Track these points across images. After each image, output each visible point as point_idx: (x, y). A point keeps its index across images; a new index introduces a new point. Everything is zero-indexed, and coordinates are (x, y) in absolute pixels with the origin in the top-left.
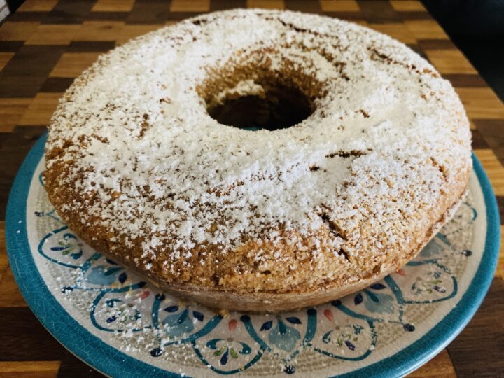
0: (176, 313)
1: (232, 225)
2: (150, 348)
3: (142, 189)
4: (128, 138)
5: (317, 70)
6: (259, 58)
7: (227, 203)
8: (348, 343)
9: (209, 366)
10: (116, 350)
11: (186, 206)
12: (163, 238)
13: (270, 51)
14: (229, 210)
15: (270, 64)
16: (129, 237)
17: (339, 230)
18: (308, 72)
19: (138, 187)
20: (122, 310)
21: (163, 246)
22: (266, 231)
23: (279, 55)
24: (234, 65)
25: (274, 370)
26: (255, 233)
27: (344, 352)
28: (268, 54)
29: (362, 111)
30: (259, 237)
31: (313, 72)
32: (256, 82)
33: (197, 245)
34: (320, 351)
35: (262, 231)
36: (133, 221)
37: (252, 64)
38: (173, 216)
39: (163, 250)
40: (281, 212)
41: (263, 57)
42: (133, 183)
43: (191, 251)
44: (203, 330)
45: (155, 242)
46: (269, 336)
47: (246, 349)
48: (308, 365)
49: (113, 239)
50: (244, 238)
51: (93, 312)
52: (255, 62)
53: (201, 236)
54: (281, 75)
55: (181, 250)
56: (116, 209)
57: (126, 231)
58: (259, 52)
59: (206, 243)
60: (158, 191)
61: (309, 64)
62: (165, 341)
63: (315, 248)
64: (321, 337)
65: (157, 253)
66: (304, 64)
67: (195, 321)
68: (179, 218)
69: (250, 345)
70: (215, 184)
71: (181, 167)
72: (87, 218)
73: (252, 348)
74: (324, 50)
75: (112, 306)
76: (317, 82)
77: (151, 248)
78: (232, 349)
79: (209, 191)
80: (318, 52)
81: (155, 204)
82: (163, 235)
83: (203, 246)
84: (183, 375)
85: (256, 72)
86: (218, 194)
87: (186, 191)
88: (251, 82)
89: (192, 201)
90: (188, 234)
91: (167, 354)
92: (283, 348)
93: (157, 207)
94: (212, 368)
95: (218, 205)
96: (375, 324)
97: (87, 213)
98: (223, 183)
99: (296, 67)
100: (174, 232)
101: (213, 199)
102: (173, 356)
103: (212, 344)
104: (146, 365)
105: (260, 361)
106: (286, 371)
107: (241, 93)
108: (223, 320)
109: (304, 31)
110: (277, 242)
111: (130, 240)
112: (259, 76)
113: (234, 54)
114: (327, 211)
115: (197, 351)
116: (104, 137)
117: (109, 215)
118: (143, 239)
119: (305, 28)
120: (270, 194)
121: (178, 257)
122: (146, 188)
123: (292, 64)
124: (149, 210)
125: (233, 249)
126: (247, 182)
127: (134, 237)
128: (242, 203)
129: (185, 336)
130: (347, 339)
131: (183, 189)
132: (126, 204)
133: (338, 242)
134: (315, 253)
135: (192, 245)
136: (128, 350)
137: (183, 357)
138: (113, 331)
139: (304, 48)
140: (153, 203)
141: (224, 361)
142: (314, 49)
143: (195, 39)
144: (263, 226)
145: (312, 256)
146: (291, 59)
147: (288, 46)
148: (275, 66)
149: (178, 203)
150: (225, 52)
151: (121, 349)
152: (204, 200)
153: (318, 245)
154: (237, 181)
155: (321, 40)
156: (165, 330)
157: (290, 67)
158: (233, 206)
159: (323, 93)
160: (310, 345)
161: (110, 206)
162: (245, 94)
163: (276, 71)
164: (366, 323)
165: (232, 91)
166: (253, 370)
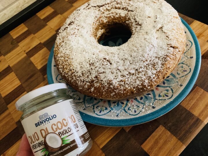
0: (143, 98)
1: (157, 64)
2: (151, 108)
3: (129, 74)
4: (109, 67)
5: (120, 14)
6: (99, 22)
7: (150, 61)
8: (184, 71)
9: (167, 99)
10: (146, 115)
11: (142, 69)
12: (147, 79)
13: (100, 17)
14: (152, 62)
15: (103, 21)
16: (139, 85)
17: (175, 47)
18: (117, 16)
19: (127, 75)
20: (133, 108)
21: (149, 81)
22: (165, 59)
23: (103, 17)
24: (94, 29)
25: (178, 88)
26: (163, 62)
27: (186, 73)
28: (100, 19)
29: (148, 17)
30: (165, 62)
31: (119, 15)
32: (101, 29)
33: (156, 74)
34: (181, 77)
35: (165, 60)
36: (136, 82)
37: (98, 25)
38: (143, 73)
39: (150, 81)
40: (163, 53)
41: (100, 21)
42: (125, 75)
43: (155, 76)
44: (154, 96)
45: (147, 81)
46: (167, 84)
47: (167, 90)
48: (183, 81)
49: (135, 90)
50: (163, 65)
51: (130, 114)
52: (98, 24)
53: (155, 72)
54: (109, 22)
55: (153, 78)
56: (128, 83)
57: (137, 85)
58: (98, 20)
59: (157, 72)
60: (133, 71)
61: (115, 14)
62: (151, 104)
63: (175, 55)
64: (177, 75)
65: (149, 83)
66: (114, 15)
67: (150, 96)
68: (145, 73)
69: (167, 89)
70: (144, 59)
71: (131, 62)
72: (122, 91)
73: (168, 89)
74: (115, 7)
75: (130, 110)
76: (123, 17)
77: (147, 83)
78: (165, 93)
79: (144, 62)
80: (113, 9)
81: (136, 74)
82: (147, 78)
83: (157, 73)
84: (165, 105)
85: (100, 26)
86: (147, 61)
87: (139, 66)
88: (100, 30)
89: (143, 67)
90: (151, 74)
91: (156, 106)
92: (173, 83)
93: (136, 75)
94: (168, 99)
95: (149, 63)
96: (184, 63)
97: (121, 90)
98: (145, 58)
99: (112, 17)
100: (148, 76)
101: (147, 63)
102: (158, 105)
103: (160, 96)
104: (156, 111)
105: (173, 89)
106: (181, 86)
107: (100, 35)
108: (154, 90)
109: (104, 5)
110: (170, 60)
111: (140, 86)
112: (101, 27)
113: (92, 26)
114: (171, 45)
115: (159, 100)
116: (102, 72)
117: (128, 86)
118: (143, 83)
119: (103, 4)
120: (156, 51)
121: (154, 80)
122: (129, 73)
123: (110, 17)
124: (136, 77)
125: (163, 69)
126: (149, 53)
127: (140, 85)
128: (153, 58)
129: (153, 100)
130: (182, 70)
131: (138, 66)
132: (129, 80)
133: (177, 50)
134: (176, 56)
135: (155, 75)
136: (149, 112)
137: (160, 103)
138: (139, 113)
139: (108, 10)
140: (135, 75)
141: (167, 96)
142: (112, 8)
143: (78, 30)
144: (164, 59)
145: (176, 57)
146: (109, 16)
147: (104, 13)
148: (105, 21)
149: (141, 70)
150: (90, 27)
151: (147, 113)
152: (145, 65)
153: (176, 54)
154: (147, 54)
155: (111, 5)
156: (148, 103)
157: (110, 18)
158: (152, 60)
159: (128, 19)
160: (177, 78)
161: (126, 84)
162: (101, 35)
163: (107, 22)
164: (182, 64)
165: (98, 37)
166: (175, 92)
